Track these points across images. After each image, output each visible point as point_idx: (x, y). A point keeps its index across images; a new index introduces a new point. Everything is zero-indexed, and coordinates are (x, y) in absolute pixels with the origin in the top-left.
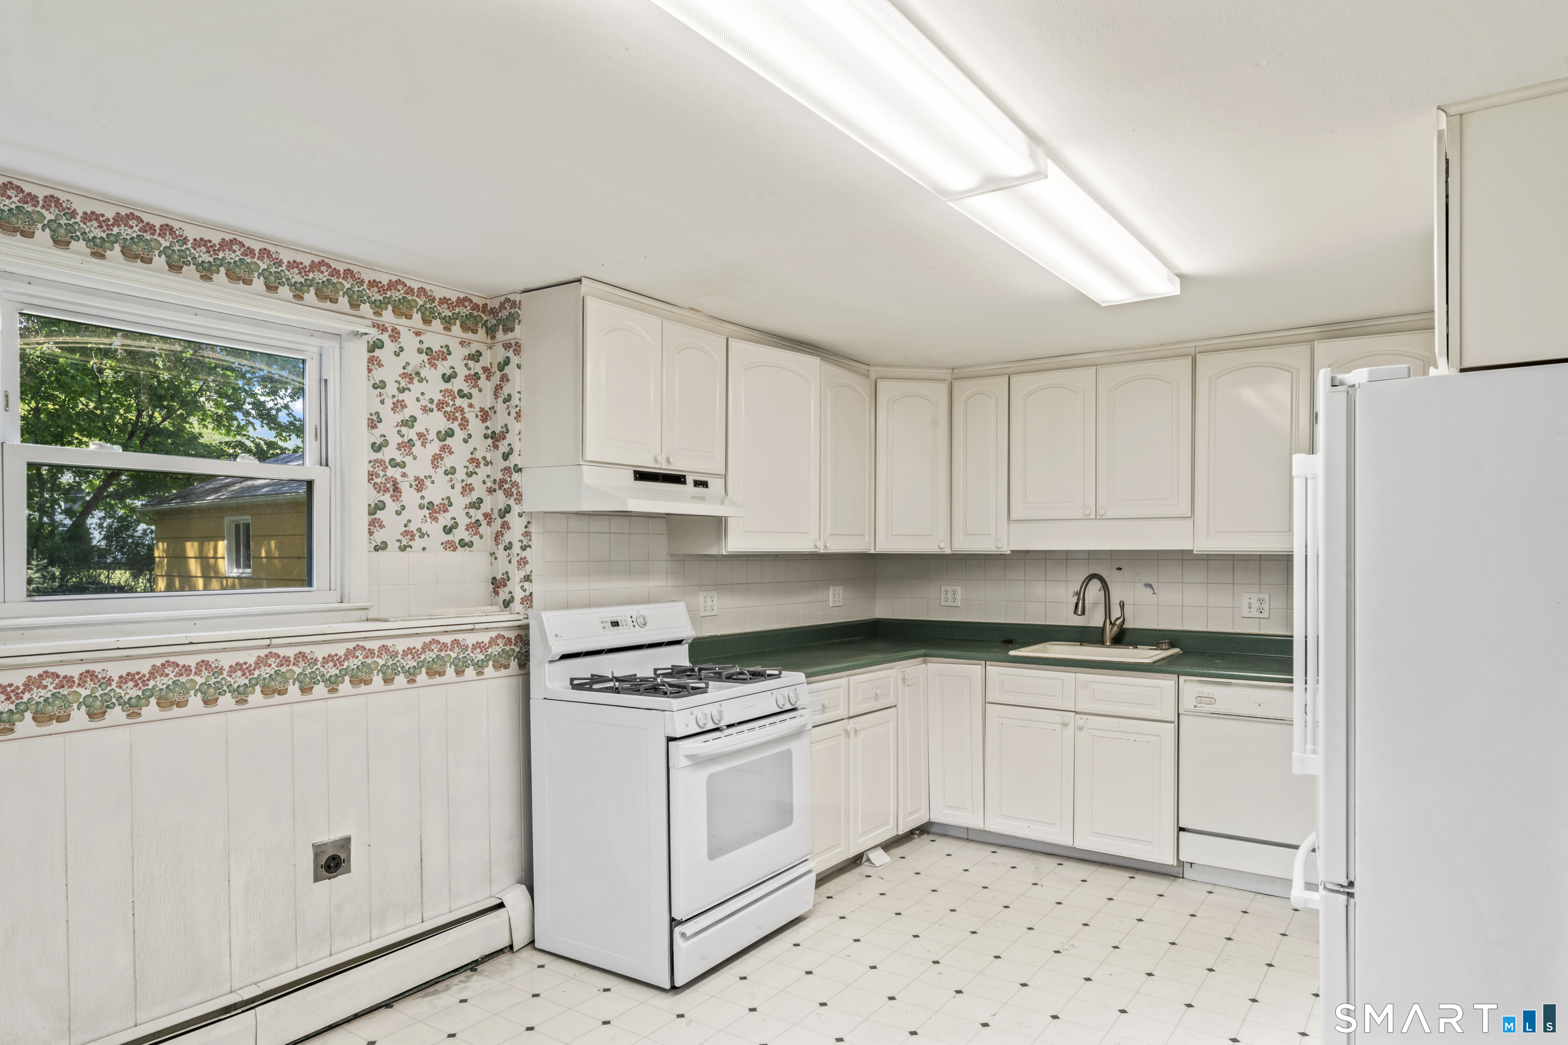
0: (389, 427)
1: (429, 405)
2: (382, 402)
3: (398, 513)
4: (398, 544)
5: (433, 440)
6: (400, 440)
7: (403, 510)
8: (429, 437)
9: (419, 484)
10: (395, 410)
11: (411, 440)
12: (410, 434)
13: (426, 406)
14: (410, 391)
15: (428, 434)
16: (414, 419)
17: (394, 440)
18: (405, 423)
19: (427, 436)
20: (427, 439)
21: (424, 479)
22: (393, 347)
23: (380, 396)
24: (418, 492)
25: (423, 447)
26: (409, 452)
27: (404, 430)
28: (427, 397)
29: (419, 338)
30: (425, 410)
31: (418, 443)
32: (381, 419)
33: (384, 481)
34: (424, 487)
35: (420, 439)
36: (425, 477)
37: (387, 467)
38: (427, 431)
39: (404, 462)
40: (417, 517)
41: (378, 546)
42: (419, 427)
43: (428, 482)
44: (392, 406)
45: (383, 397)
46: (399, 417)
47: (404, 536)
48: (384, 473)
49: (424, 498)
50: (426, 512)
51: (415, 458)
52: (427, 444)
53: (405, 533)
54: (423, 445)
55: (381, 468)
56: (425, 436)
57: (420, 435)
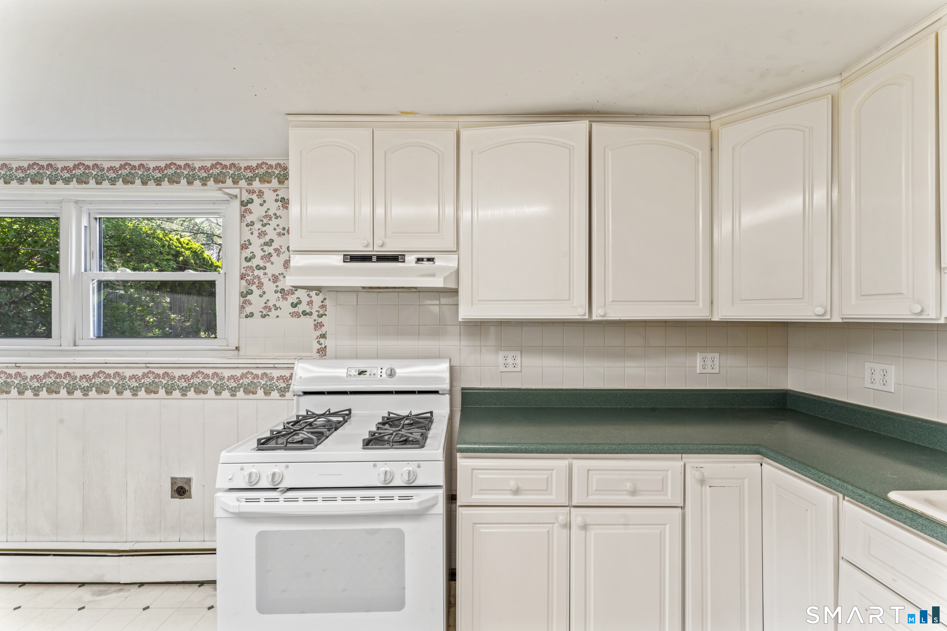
0: (256, 248)
1: (282, 232)
2: (252, 234)
3: (261, 296)
4: (261, 314)
5: (284, 252)
6: (263, 254)
7: (264, 294)
8: (282, 251)
9: (275, 279)
10: (260, 237)
11: (270, 253)
12: (270, 250)
13: (280, 232)
14: (270, 225)
15: (282, 249)
16: (272, 241)
17: (259, 254)
18: (266, 244)
19: (281, 250)
20: (280, 252)
21: (278, 275)
22: (260, 201)
23: (251, 230)
24: (274, 283)
25: (278, 257)
26: (268, 260)
27: (266, 248)
28: (281, 227)
29: (276, 193)
30: (279, 234)
31: (275, 255)
32: (251, 243)
33: (252, 278)
34: (278, 280)
35: (276, 252)
36: (279, 274)
37: (254, 270)
38: (281, 247)
39: (265, 266)
40: (273, 298)
41: (248, 315)
42: (275, 245)
43: (281, 277)
44: (258, 235)
45: (252, 231)
46: (262, 241)
47: (264, 309)
48: (252, 273)
49: (278, 286)
50: (279, 295)
51: (272, 263)
52: (280, 255)
53: (265, 308)
54: (278, 255)
55: (251, 271)
56: (279, 250)
57: (276, 250)
